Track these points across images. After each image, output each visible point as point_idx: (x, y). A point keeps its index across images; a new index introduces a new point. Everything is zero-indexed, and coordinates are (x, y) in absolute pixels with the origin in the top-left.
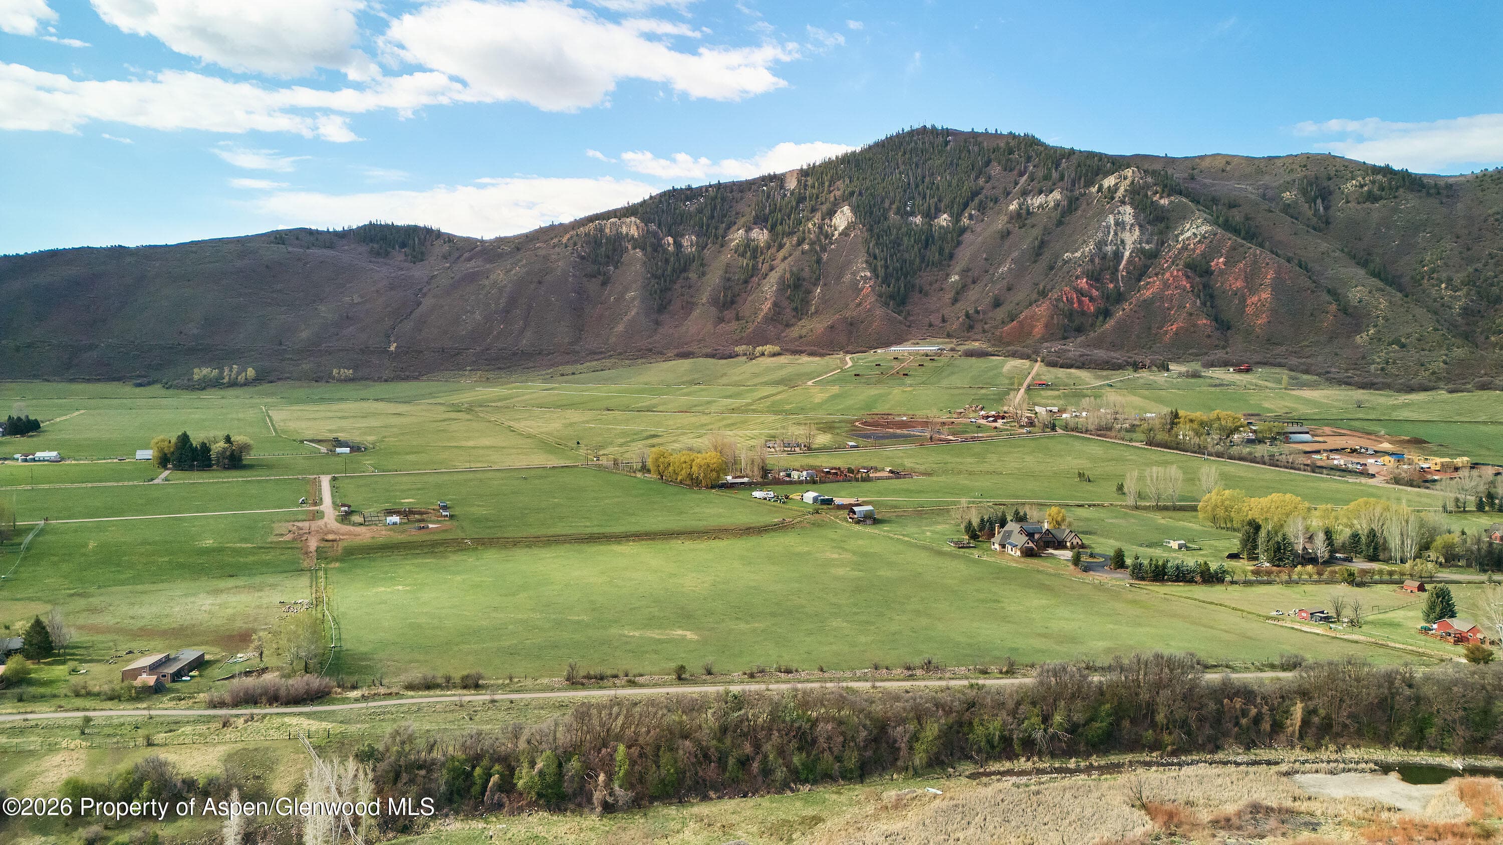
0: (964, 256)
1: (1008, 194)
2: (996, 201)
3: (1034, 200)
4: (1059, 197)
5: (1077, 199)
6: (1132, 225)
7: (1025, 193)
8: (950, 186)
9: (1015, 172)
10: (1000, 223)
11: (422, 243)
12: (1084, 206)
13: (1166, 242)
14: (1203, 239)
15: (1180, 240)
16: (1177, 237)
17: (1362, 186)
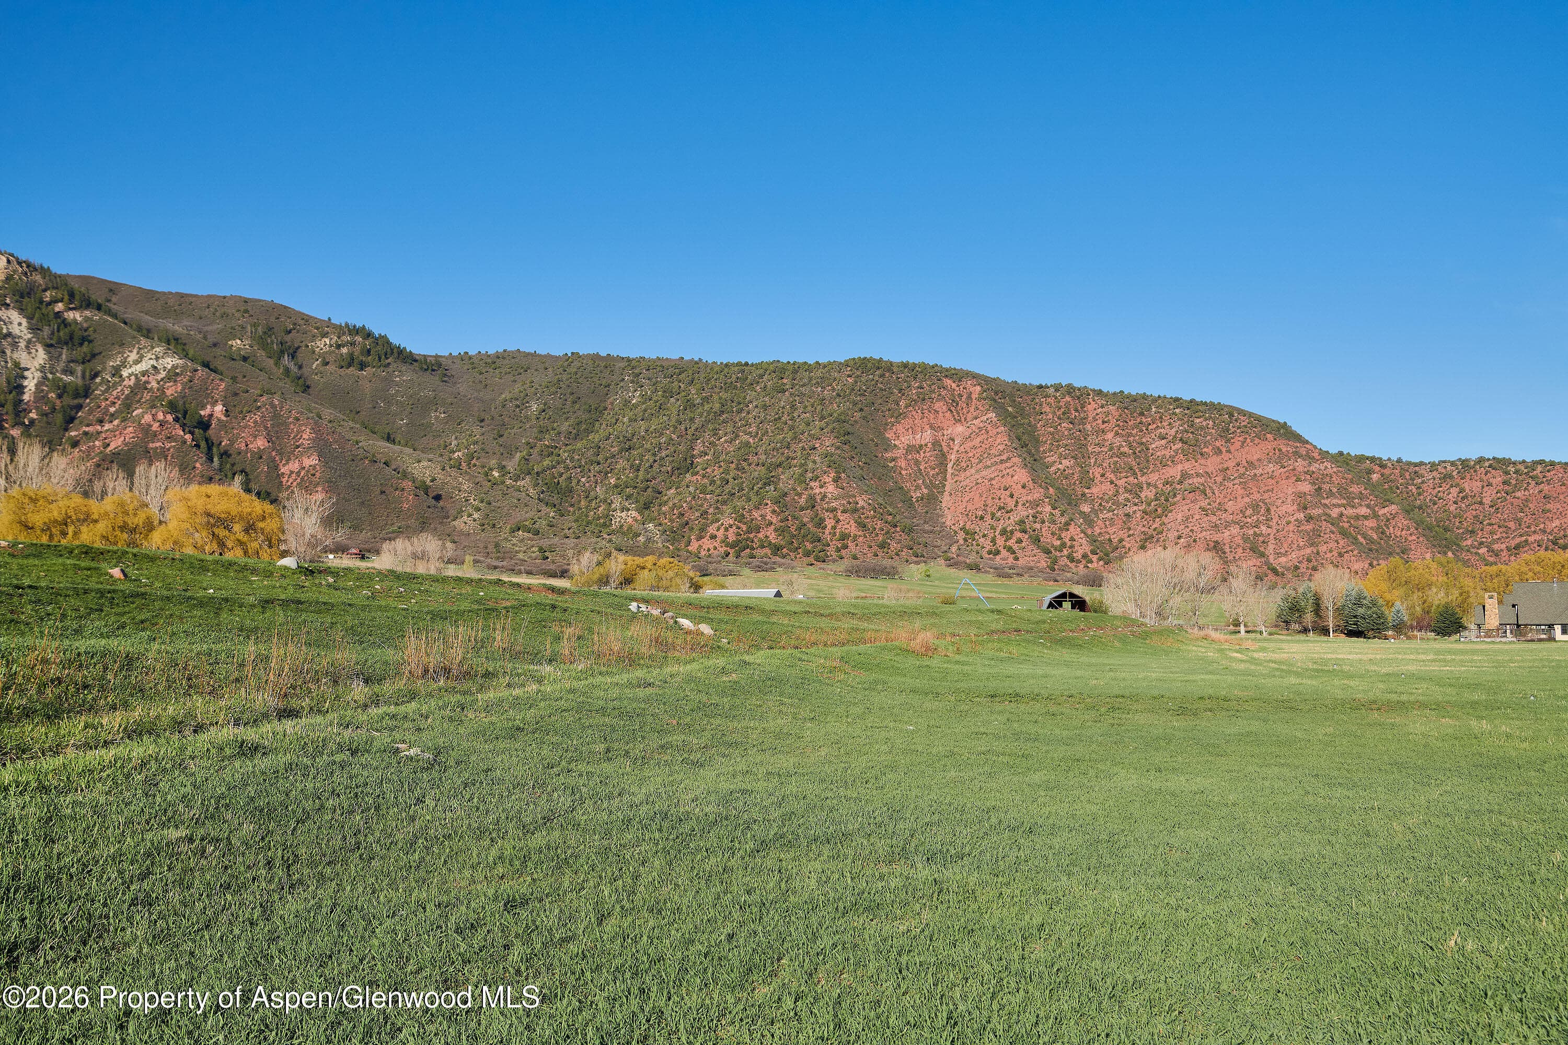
6: (29, 341)
13: (96, 375)
14: (172, 375)
15: (125, 373)
16: (116, 372)
17: (339, 346)
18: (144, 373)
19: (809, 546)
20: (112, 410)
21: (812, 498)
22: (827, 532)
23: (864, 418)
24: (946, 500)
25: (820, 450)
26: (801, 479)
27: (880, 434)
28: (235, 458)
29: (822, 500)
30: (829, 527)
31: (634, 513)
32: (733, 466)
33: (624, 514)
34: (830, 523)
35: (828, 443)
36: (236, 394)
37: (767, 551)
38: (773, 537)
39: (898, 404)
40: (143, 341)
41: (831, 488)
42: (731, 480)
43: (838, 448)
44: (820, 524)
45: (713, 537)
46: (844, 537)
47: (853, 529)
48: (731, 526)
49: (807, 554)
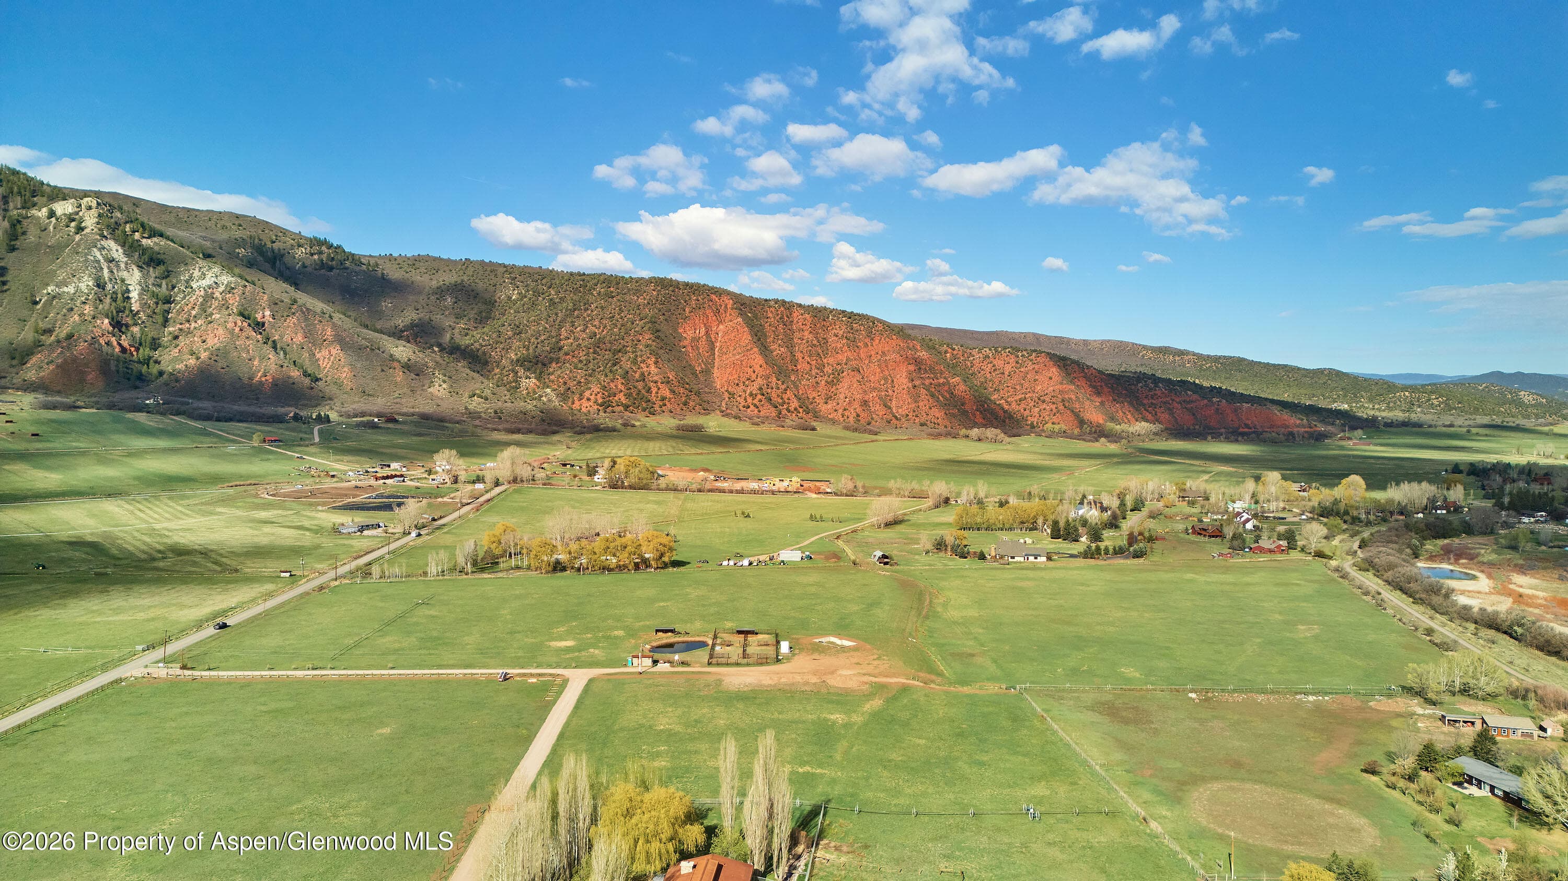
6: (127, 263)
13: (175, 287)
14: (228, 288)
17: (312, 255)
19: (644, 405)
21: (643, 374)
22: (653, 395)
23: (666, 320)
24: (716, 372)
25: (643, 342)
26: (635, 362)
27: (676, 330)
29: (648, 375)
30: (654, 392)
31: (534, 380)
32: (591, 350)
33: (527, 381)
34: (654, 390)
35: (647, 338)
36: (276, 304)
37: (621, 408)
38: (623, 399)
39: (684, 310)
41: (653, 368)
42: (592, 361)
43: (654, 341)
44: (649, 391)
45: (589, 399)
46: (663, 399)
47: (667, 393)
48: (598, 393)
49: (644, 410)
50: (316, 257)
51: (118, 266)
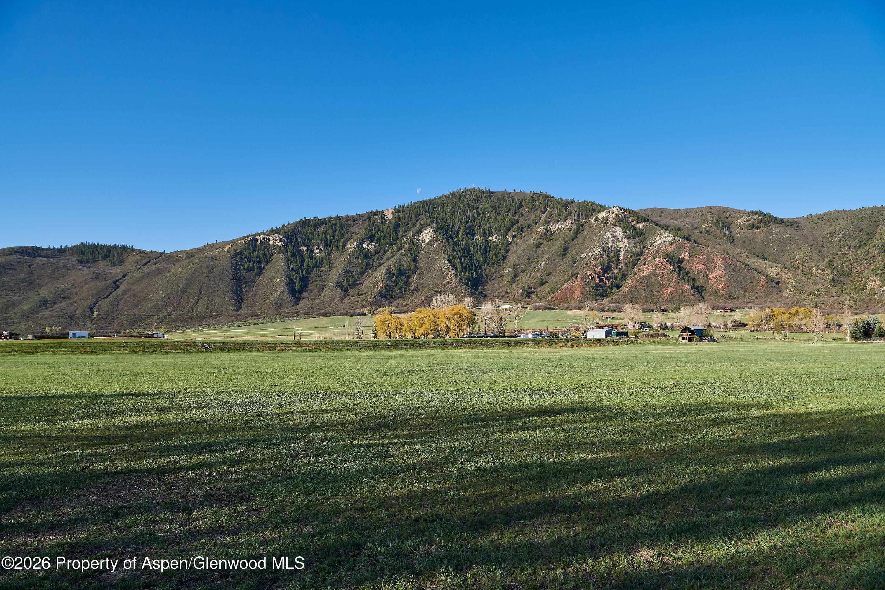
0: (513, 257)
1: (536, 223)
2: (529, 226)
3: (554, 226)
4: (570, 224)
5: (582, 225)
6: (622, 237)
7: (547, 222)
8: (496, 219)
9: (539, 212)
10: (534, 239)
11: (120, 255)
12: (587, 228)
13: (645, 247)
14: (671, 243)
15: (655, 245)
16: (652, 244)
17: (748, 221)
18: (661, 244)
20: (649, 259)
28: (691, 274)
36: (693, 248)
40: (662, 231)
50: (750, 222)
51: (618, 240)
